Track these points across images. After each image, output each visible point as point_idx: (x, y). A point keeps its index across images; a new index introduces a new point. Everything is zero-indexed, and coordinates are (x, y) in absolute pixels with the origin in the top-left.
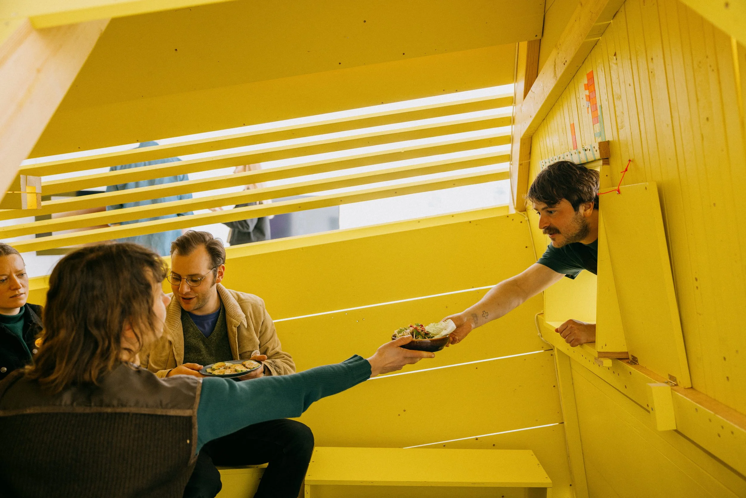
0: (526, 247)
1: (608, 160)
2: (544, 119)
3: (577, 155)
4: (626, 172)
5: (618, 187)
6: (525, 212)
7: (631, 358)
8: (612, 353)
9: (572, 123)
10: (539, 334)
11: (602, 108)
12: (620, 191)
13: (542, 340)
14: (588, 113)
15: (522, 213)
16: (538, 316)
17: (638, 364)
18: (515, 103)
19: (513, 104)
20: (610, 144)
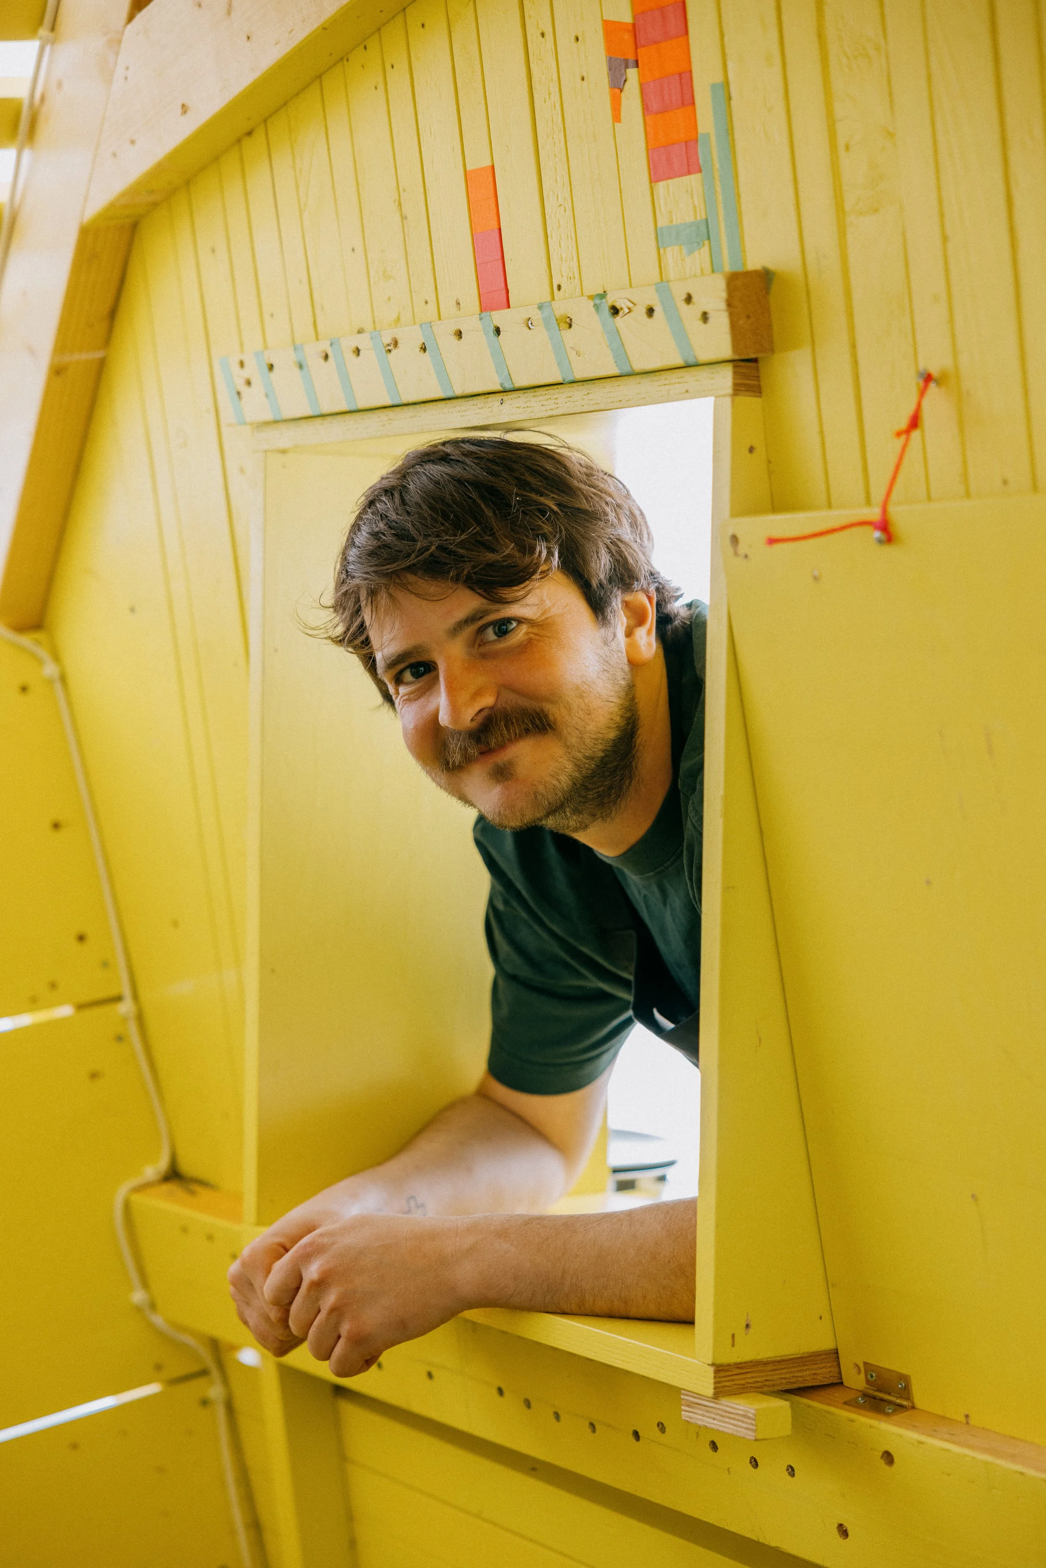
0: (56, 826)
1: (758, 369)
2: (249, 133)
3: (540, 334)
4: (916, 434)
5: (884, 511)
6: (40, 636)
7: (856, 1381)
8: (773, 1362)
9: (478, 161)
10: (138, 1296)
11: (730, 98)
12: (892, 529)
13: (152, 1326)
14: (617, 117)
15: (25, 640)
16: (136, 1198)
17: (913, 1407)
18: (53, 29)
19: (43, 32)
20: (774, 287)
